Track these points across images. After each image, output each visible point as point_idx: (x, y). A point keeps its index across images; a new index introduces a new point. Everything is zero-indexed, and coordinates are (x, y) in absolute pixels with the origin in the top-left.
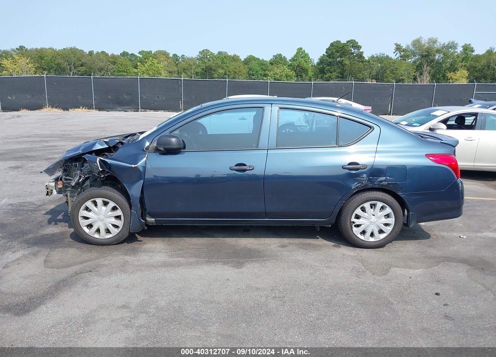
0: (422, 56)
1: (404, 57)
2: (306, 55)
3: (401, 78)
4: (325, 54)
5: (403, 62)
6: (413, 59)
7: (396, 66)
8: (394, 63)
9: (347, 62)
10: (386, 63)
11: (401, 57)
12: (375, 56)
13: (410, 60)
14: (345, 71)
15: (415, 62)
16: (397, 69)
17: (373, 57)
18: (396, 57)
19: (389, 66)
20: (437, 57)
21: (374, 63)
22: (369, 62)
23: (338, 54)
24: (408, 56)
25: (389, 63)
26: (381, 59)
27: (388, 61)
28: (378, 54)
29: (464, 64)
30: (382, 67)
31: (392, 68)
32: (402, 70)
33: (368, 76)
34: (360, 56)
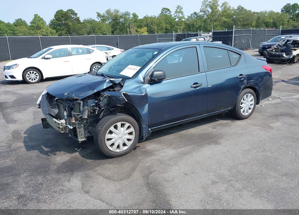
0: (113, 20)
1: (104, 20)
2: (41, 19)
3: (105, 33)
4: (54, 18)
5: (103, 23)
6: (109, 22)
7: (100, 25)
8: (98, 24)
9: (71, 24)
10: (94, 24)
11: (101, 20)
12: (87, 20)
13: (107, 22)
14: (70, 29)
15: (109, 23)
16: (101, 27)
17: (85, 20)
18: (99, 20)
19: (96, 26)
20: (121, 20)
21: (87, 24)
22: (84, 23)
23: (63, 19)
24: (105, 20)
25: (96, 24)
26: (91, 22)
27: (95, 23)
28: (88, 19)
29: (135, 24)
30: (92, 27)
31: (98, 27)
32: (104, 28)
33: (85, 32)
34: (78, 20)
